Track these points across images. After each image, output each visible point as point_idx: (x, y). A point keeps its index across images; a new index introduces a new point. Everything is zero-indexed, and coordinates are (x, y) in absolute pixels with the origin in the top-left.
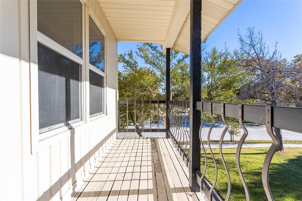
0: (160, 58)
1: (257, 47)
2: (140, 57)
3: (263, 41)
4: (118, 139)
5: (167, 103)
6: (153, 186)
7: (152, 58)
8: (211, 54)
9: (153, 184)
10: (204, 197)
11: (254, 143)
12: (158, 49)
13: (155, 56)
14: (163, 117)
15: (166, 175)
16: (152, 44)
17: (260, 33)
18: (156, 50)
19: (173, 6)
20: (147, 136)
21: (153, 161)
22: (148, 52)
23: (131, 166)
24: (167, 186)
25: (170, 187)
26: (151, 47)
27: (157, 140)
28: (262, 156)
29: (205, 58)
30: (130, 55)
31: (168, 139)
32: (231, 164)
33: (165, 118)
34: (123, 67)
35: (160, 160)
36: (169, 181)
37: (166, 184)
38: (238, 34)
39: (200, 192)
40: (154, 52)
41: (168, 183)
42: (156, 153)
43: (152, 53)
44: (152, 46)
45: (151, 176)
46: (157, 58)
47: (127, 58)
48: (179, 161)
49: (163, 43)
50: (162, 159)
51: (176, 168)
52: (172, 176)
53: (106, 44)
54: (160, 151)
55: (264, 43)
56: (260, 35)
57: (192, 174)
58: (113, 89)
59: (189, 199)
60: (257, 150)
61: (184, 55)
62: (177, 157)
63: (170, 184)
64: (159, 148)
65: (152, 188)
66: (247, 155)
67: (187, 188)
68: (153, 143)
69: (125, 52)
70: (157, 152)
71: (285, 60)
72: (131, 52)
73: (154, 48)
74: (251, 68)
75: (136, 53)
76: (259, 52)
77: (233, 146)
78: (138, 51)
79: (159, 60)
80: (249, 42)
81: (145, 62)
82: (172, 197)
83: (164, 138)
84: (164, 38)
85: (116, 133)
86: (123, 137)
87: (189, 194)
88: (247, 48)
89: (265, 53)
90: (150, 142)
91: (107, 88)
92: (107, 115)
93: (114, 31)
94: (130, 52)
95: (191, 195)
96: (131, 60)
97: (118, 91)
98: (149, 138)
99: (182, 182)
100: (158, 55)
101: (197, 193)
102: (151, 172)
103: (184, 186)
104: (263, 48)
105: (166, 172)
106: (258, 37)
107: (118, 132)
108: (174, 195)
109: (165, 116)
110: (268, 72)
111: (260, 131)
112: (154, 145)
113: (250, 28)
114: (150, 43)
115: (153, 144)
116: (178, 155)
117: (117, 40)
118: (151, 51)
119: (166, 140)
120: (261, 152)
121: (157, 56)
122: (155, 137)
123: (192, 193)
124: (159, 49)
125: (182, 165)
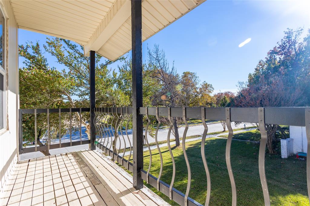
0: (79, 60)
1: (161, 62)
2: (51, 54)
3: (166, 58)
4: (19, 163)
5: (92, 110)
6: (98, 199)
7: (68, 57)
8: (129, 63)
9: (97, 197)
10: (148, 190)
11: (161, 144)
12: (77, 48)
13: (73, 56)
14: (86, 127)
15: (107, 184)
16: (69, 41)
17: (163, 51)
18: (76, 49)
19: (106, 12)
20: (66, 152)
21: (87, 176)
22: (62, 49)
23: (60, 189)
24: (112, 194)
25: (116, 193)
26: (68, 45)
27: (82, 154)
28: (167, 153)
29: (124, 66)
30: (36, 49)
31: (94, 151)
32: (146, 165)
33: (89, 128)
34: (24, 63)
35: (94, 172)
36: (112, 189)
37: (110, 192)
38: (148, 48)
39: (144, 188)
40: (71, 51)
41: (112, 191)
42: (86, 168)
43: (68, 52)
44: (70, 44)
45: (90, 190)
46: (76, 59)
47: (31, 51)
48: (116, 169)
49: (86, 44)
50: (96, 172)
51: (115, 176)
52: (114, 184)
53: (7, 29)
54: (90, 164)
55: (166, 59)
56: (163, 52)
57: (137, 174)
58: (14, 92)
59: (137, 196)
60: (163, 149)
61: (107, 60)
62: (111, 165)
63: (115, 191)
64: (87, 161)
65: (98, 201)
66: (157, 155)
67: (131, 189)
68: (77, 158)
69: (27, 43)
70: (87, 166)
71: (177, 75)
72: (38, 45)
73: (73, 47)
74: (156, 79)
75: (45, 47)
76: (163, 66)
77: (145, 149)
78: (47, 45)
79: (78, 61)
80: (155, 57)
81: (58, 61)
82: (122, 201)
83: (88, 150)
84: (89, 39)
85: (16, 155)
86: (28, 159)
87: (135, 193)
88: (154, 61)
89: (166, 68)
90: (72, 158)
91: (9, 91)
92: (8, 129)
93: (15, 13)
94: (35, 45)
95: (137, 193)
96: (37, 56)
97: (18, 95)
98: (69, 154)
99: (125, 185)
100: (77, 55)
101: (141, 190)
102: (89, 187)
103: (128, 188)
104: (165, 64)
105: (106, 182)
106: (162, 54)
107: (19, 154)
108: (123, 199)
109: (88, 126)
110: (169, 84)
111: (164, 133)
112: (80, 160)
113: (156, 45)
114: (67, 40)
115: (78, 160)
116: (112, 163)
117: (18, 26)
118: (68, 49)
119: (91, 152)
120: (166, 150)
121: (75, 56)
122: (77, 151)
123: (137, 191)
124: (79, 48)
125: (119, 172)
